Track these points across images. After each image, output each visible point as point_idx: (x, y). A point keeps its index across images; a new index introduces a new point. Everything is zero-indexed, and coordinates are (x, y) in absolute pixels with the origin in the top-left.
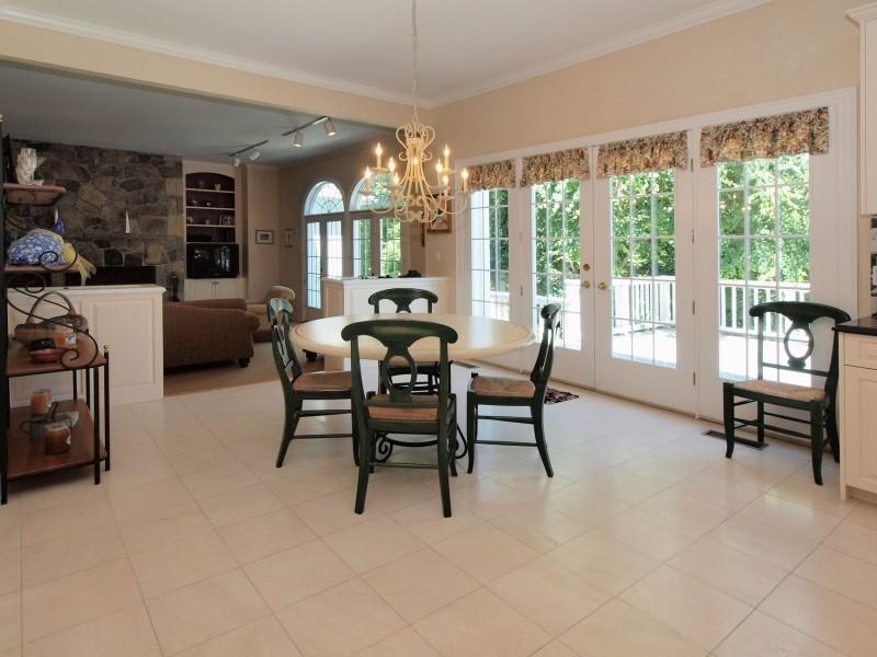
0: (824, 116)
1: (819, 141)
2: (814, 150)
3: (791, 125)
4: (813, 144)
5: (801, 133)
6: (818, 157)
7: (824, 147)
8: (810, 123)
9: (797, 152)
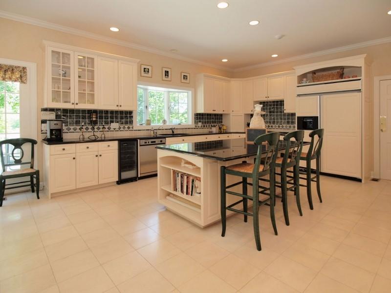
0: (25, 70)
1: (24, 79)
2: (22, 82)
3: (12, 70)
4: (22, 79)
5: (17, 75)
6: (23, 84)
7: (25, 81)
8: (20, 71)
9: (15, 81)
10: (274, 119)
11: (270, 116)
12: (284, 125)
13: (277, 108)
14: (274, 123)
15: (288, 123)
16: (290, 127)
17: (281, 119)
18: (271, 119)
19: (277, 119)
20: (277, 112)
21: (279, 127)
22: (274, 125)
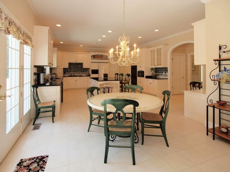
10: (76, 70)
11: (74, 69)
12: (80, 73)
13: (77, 66)
14: (76, 72)
15: (82, 72)
16: (83, 73)
17: (79, 70)
18: (74, 70)
19: (77, 70)
20: (77, 67)
21: (78, 73)
22: (75, 73)
